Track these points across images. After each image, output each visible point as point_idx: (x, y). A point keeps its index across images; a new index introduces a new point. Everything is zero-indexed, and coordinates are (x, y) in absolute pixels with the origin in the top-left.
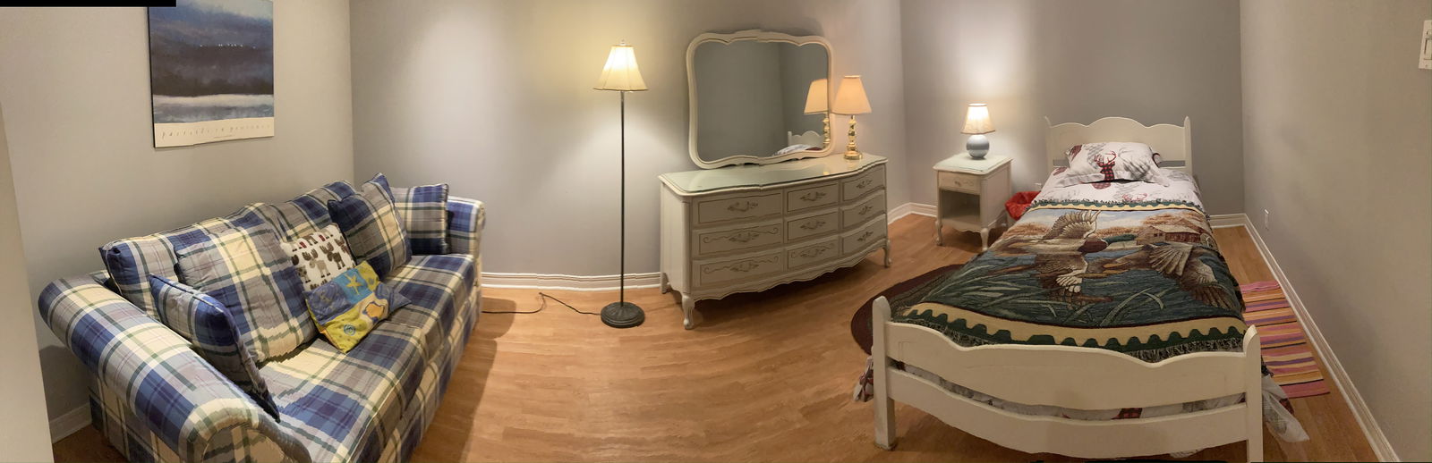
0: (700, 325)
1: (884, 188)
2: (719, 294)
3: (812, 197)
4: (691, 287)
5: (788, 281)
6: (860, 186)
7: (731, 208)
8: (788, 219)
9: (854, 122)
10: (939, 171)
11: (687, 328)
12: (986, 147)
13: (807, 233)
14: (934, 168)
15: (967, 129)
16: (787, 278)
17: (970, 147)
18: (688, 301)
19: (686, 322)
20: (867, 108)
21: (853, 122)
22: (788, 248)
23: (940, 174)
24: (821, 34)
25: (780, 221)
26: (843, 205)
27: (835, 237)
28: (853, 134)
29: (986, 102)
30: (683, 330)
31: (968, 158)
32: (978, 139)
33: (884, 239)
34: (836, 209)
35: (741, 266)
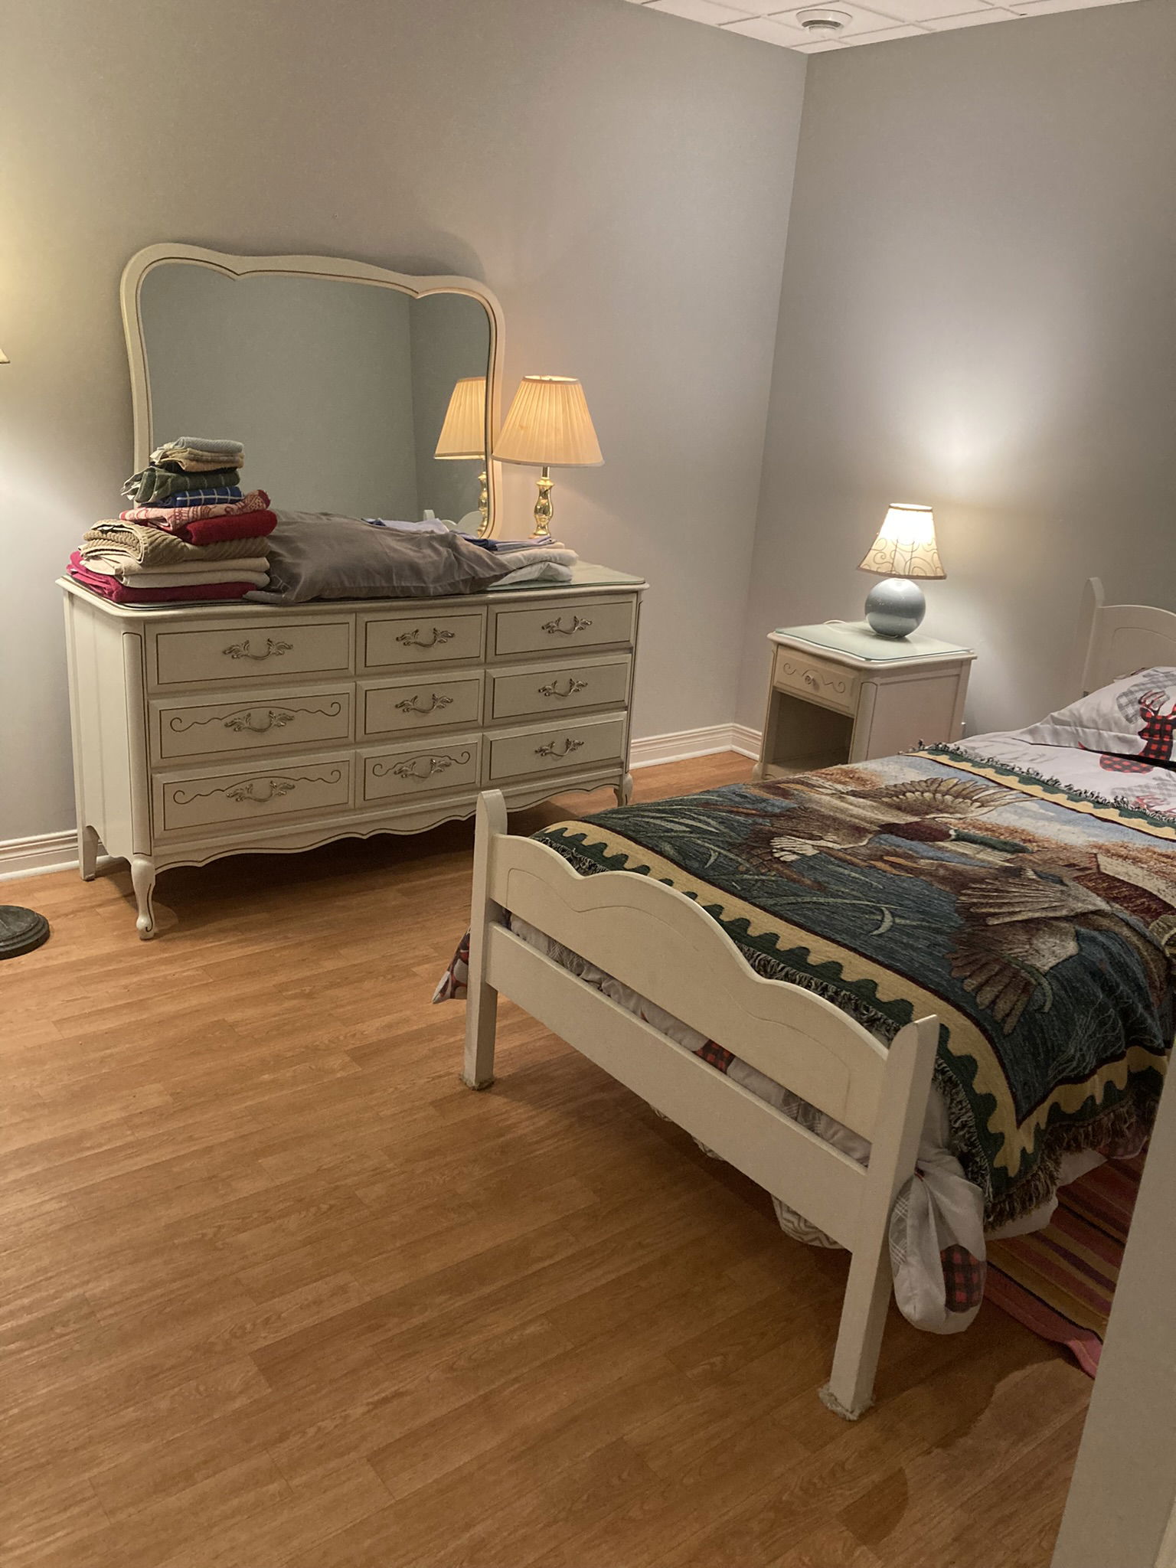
0: (172, 929)
1: (631, 650)
2: (199, 853)
3: (425, 637)
4: (151, 837)
5: (365, 832)
6: (548, 628)
7: (231, 651)
8: (365, 684)
9: (549, 483)
10: (780, 645)
11: (146, 936)
12: (914, 611)
13: (409, 720)
14: (770, 636)
15: (873, 560)
16: (363, 824)
17: (877, 607)
18: (144, 872)
19: (142, 921)
20: (591, 455)
21: (546, 483)
22: (365, 752)
23: (782, 652)
24: (477, 275)
25: (347, 687)
26: (493, 664)
27: (473, 738)
28: (544, 510)
29: (936, 504)
30: (136, 943)
31: (865, 633)
32: (897, 589)
33: (617, 770)
34: (477, 673)
35: (250, 789)
